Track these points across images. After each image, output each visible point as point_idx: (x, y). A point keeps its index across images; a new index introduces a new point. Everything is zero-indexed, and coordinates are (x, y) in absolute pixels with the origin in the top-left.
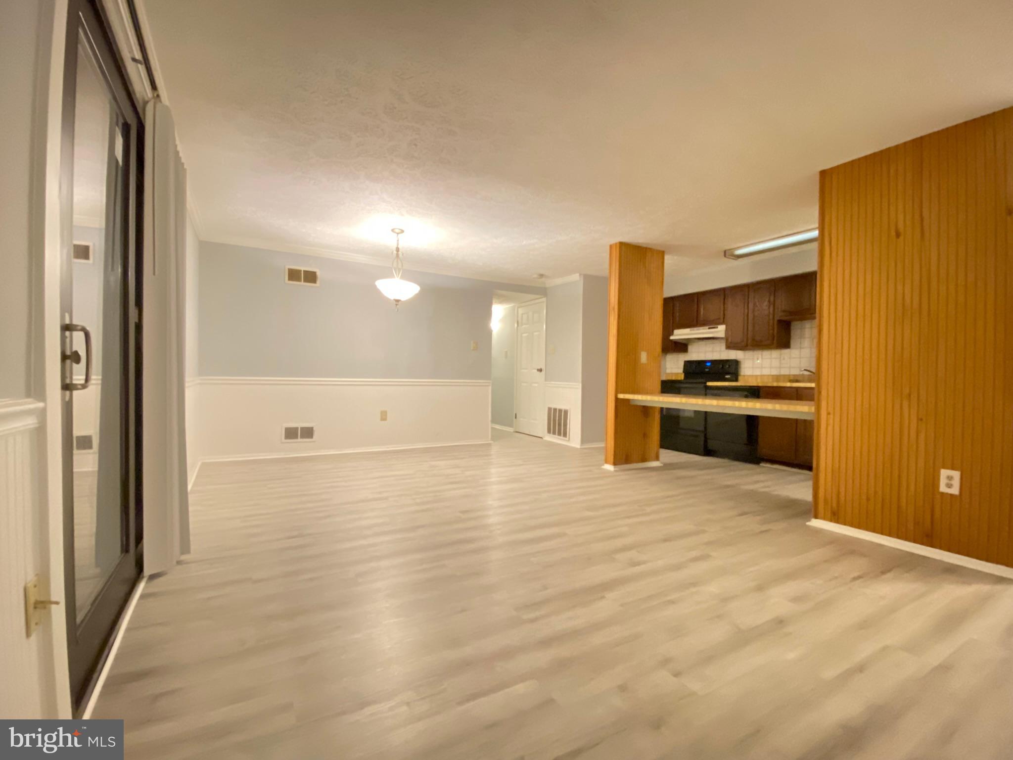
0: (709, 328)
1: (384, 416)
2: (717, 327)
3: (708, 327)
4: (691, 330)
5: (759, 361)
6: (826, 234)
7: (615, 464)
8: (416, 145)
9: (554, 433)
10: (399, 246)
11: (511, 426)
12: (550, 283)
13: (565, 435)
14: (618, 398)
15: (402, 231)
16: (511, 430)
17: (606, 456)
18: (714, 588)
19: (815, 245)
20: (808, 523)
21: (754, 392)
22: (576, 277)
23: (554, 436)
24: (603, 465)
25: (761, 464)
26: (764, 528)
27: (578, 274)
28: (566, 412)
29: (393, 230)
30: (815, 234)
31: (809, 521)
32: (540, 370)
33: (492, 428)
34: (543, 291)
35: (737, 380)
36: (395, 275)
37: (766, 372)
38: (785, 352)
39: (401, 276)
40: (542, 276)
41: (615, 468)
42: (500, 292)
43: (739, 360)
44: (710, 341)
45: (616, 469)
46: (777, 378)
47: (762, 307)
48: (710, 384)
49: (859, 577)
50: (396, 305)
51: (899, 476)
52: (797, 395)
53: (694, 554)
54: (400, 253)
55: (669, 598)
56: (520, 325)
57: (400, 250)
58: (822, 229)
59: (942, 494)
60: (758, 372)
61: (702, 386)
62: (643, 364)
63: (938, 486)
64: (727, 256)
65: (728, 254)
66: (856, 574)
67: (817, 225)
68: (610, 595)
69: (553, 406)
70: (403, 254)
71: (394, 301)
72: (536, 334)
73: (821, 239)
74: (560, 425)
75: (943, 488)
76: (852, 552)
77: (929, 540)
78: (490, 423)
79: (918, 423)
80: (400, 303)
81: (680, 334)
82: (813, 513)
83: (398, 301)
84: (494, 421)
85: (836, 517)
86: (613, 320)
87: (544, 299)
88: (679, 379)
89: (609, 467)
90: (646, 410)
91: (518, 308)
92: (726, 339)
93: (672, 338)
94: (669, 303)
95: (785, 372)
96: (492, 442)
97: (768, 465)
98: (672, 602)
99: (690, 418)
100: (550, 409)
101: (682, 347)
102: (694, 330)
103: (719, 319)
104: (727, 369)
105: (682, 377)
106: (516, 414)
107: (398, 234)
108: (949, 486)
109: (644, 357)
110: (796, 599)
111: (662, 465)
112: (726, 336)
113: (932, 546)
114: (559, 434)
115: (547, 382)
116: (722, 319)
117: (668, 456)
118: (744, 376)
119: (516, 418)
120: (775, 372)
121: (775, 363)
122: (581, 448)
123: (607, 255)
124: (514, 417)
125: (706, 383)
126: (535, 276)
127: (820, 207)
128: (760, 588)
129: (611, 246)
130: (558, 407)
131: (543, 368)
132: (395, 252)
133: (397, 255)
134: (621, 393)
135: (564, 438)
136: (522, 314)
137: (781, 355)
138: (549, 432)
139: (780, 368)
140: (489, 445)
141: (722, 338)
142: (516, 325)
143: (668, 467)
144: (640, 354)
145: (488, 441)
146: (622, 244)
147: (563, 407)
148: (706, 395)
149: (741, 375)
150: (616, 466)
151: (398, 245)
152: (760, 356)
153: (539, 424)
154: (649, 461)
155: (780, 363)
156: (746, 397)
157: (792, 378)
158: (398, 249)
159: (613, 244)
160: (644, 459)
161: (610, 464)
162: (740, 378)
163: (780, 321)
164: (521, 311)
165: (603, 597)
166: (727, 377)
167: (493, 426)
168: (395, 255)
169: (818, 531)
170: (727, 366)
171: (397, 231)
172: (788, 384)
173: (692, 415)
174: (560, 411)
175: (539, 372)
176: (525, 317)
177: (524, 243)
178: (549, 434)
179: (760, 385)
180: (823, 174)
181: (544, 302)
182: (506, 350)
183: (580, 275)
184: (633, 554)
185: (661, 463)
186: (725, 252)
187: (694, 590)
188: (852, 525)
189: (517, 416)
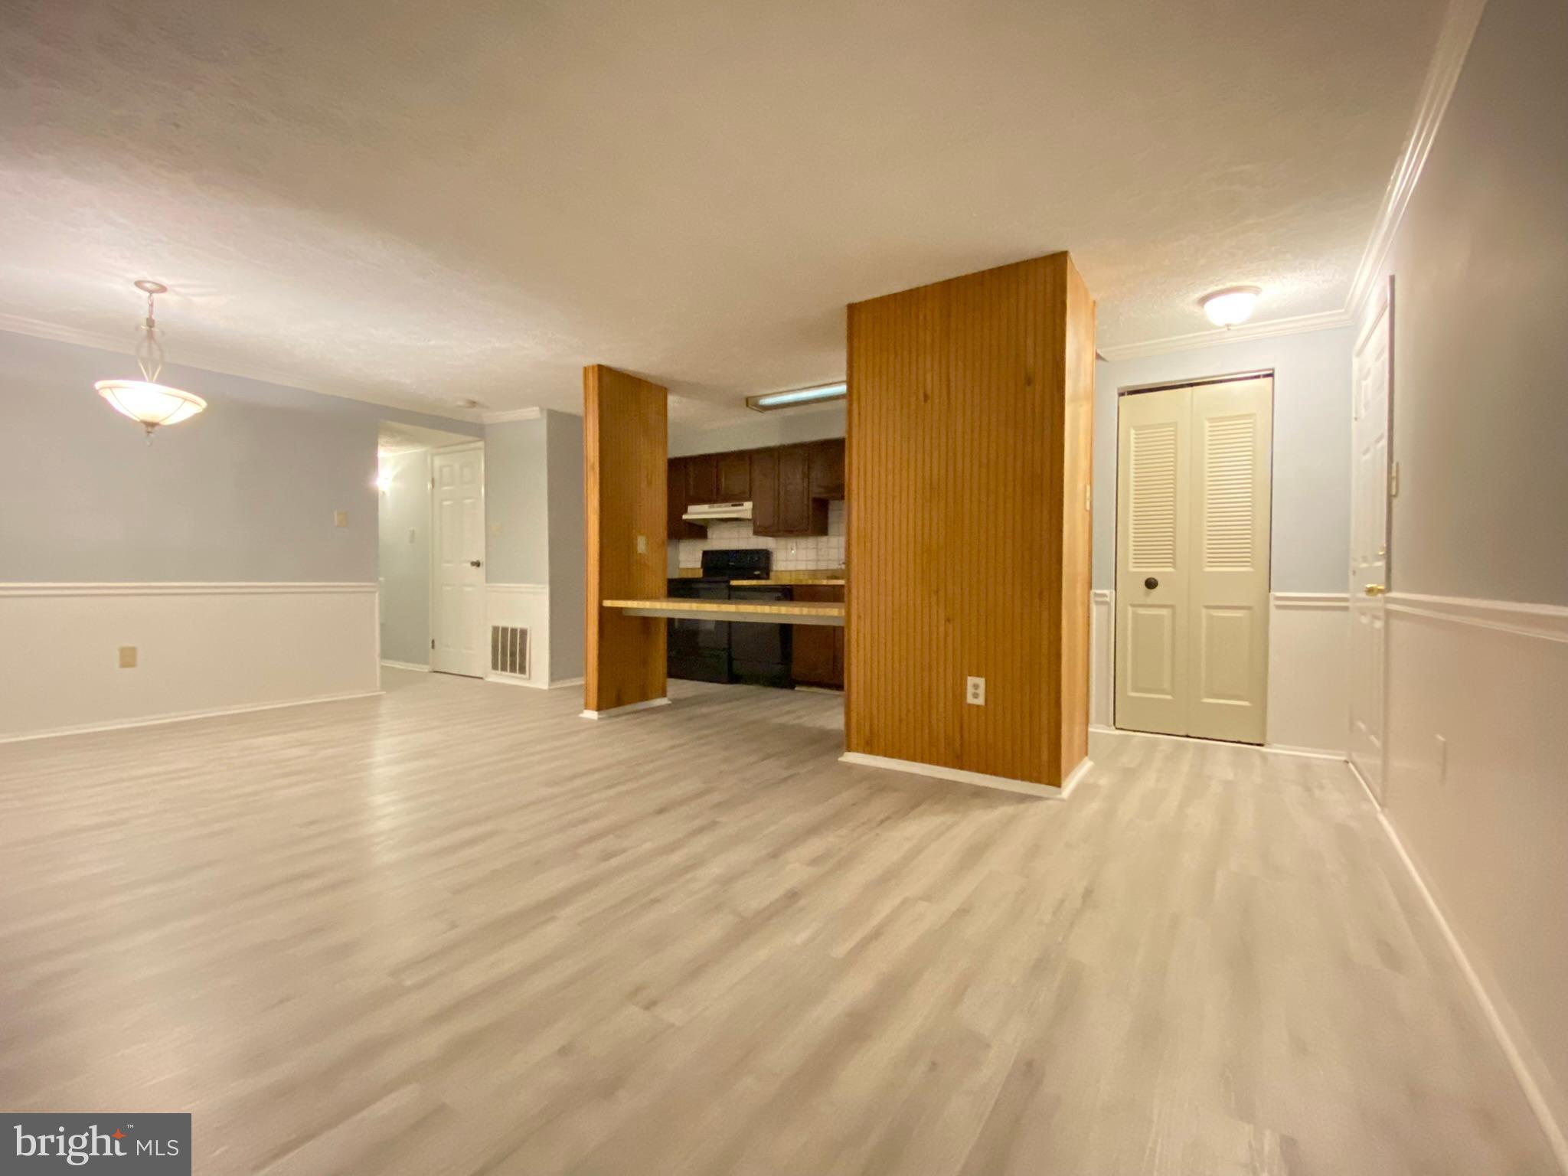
0: (733, 505)
1: (128, 658)
2: (742, 505)
3: (731, 504)
4: (710, 507)
5: (793, 552)
6: (855, 392)
7: (599, 709)
8: (177, 126)
9: (504, 669)
10: (153, 317)
11: (426, 663)
12: (488, 417)
13: (522, 670)
14: (604, 607)
15: (162, 289)
16: (426, 669)
17: (586, 700)
18: (715, 869)
19: (843, 403)
20: (840, 759)
21: (788, 593)
22: (533, 413)
23: (504, 673)
24: (581, 712)
25: (796, 688)
26: (791, 772)
27: (536, 409)
28: (524, 633)
29: (139, 282)
30: (842, 389)
31: (842, 755)
32: (477, 564)
33: (382, 667)
34: (478, 431)
35: (768, 577)
36: (146, 377)
37: (802, 566)
38: (824, 539)
40: (473, 403)
41: (599, 714)
42: (396, 425)
43: (770, 550)
44: (735, 524)
45: (600, 716)
46: (814, 573)
47: (795, 482)
48: (734, 583)
49: (888, 818)
50: (149, 432)
51: (930, 688)
52: (834, 595)
53: (697, 823)
54: (156, 330)
55: (652, 896)
56: (437, 484)
57: (156, 324)
58: (850, 383)
59: (970, 705)
60: (791, 566)
61: (724, 585)
62: (640, 554)
63: (966, 698)
64: (750, 406)
65: (751, 403)
66: (882, 816)
67: (844, 378)
68: (567, 911)
69: (501, 624)
70: (163, 333)
71: (144, 426)
72: (468, 501)
73: (849, 396)
74: (513, 654)
75: (970, 700)
76: (883, 789)
77: (959, 763)
78: (377, 659)
79: (945, 624)
80: (157, 428)
81: (696, 512)
82: (845, 747)
83: (151, 425)
84: (385, 655)
85: (869, 748)
86: (592, 485)
87: (481, 444)
88: (696, 576)
89: (591, 715)
90: (646, 623)
91: (433, 455)
92: (753, 520)
93: (685, 517)
94: (677, 466)
95: (823, 566)
96: (383, 693)
97: (804, 689)
98: (656, 901)
99: (709, 632)
100: (495, 629)
101: (699, 530)
102: (713, 507)
103: (744, 493)
104: (756, 563)
105: (700, 574)
106: (433, 642)
107: (151, 292)
108: (976, 696)
109: (641, 545)
110: (815, 861)
111: (670, 702)
112: (753, 516)
113: (962, 768)
114: (513, 670)
115: (488, 585)
116: (747, 495)
117: (680, 688)
118: (777, 571)
119: (433, 647)
120: (812, 566)
121: (812, 554)
122: (550, 690)
123: (579, 382)
124: (431, 645)
125: (729, 582)
126: (460, 403)
127: (847, 351)
128: (774, 855)
129: (585, 369)
130: (510, 625)
131: (482, 559)
132: (144, 327)
133: (150, 335)
134: (608, 599)
135: (522, 676)
136: (441, 468)
137: (817, 545)
138: (495, 667)
139: (818, 560)
140: (376, 699)
141: (749, 520)
142: (429, 486)
143: (677, 704)
144: (636, 540)
145: (376, 691)
146: (601, 368)
147: (519, 625)
148: (729, 598)
149: (772, 571)
150: (602, 712)
151: (151, 312)
152: (794, 544)
153: (479, 656)
154: (652, 698)
155: (817, 555)
156: (778, 599)
157: (829, 574)
158: (150, 323)
159: (589, 367)
160: (644, 697)
161: (593, 710)
162: (772, 574)
163: (815, 500)
164: (438, 462)
165: (553, 918)
166: (757, 573)
167: (384, 664)
168: (144, 333)
169: (850, 767)
170: (756, 559)
171: (150, 286)
172: (825, 582)
173: (711, 627)
174: (514, 631)
175: (475, 567)
176: (446, 470)
177: (433, 343)
178: (494, 672)
179: (793, 583)
180: (852, 309)
181: (480, 449)
182: (411, 529)
183: (542, 410)
184: (609, 842)
185: (670, 700)
186: (747, 400)
187: (688, 876)
188: (886, 754)
189: (436, 643)
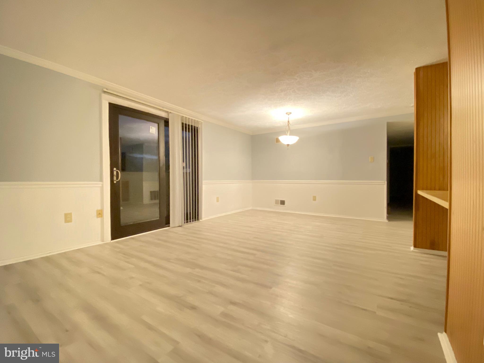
1: (314, 199)
10: (289, 120)
14: (418, 194)
15: (291, 113)
29: (287, 113)
36: (287, 134)
39: (290, 134)
71: (287, 145)
80: (289, 146)
83: (288, 145)
133: (288, 124)
158: (288, 122)
161: (413, 246)
171: (288, 113)
